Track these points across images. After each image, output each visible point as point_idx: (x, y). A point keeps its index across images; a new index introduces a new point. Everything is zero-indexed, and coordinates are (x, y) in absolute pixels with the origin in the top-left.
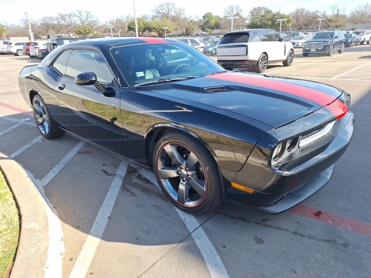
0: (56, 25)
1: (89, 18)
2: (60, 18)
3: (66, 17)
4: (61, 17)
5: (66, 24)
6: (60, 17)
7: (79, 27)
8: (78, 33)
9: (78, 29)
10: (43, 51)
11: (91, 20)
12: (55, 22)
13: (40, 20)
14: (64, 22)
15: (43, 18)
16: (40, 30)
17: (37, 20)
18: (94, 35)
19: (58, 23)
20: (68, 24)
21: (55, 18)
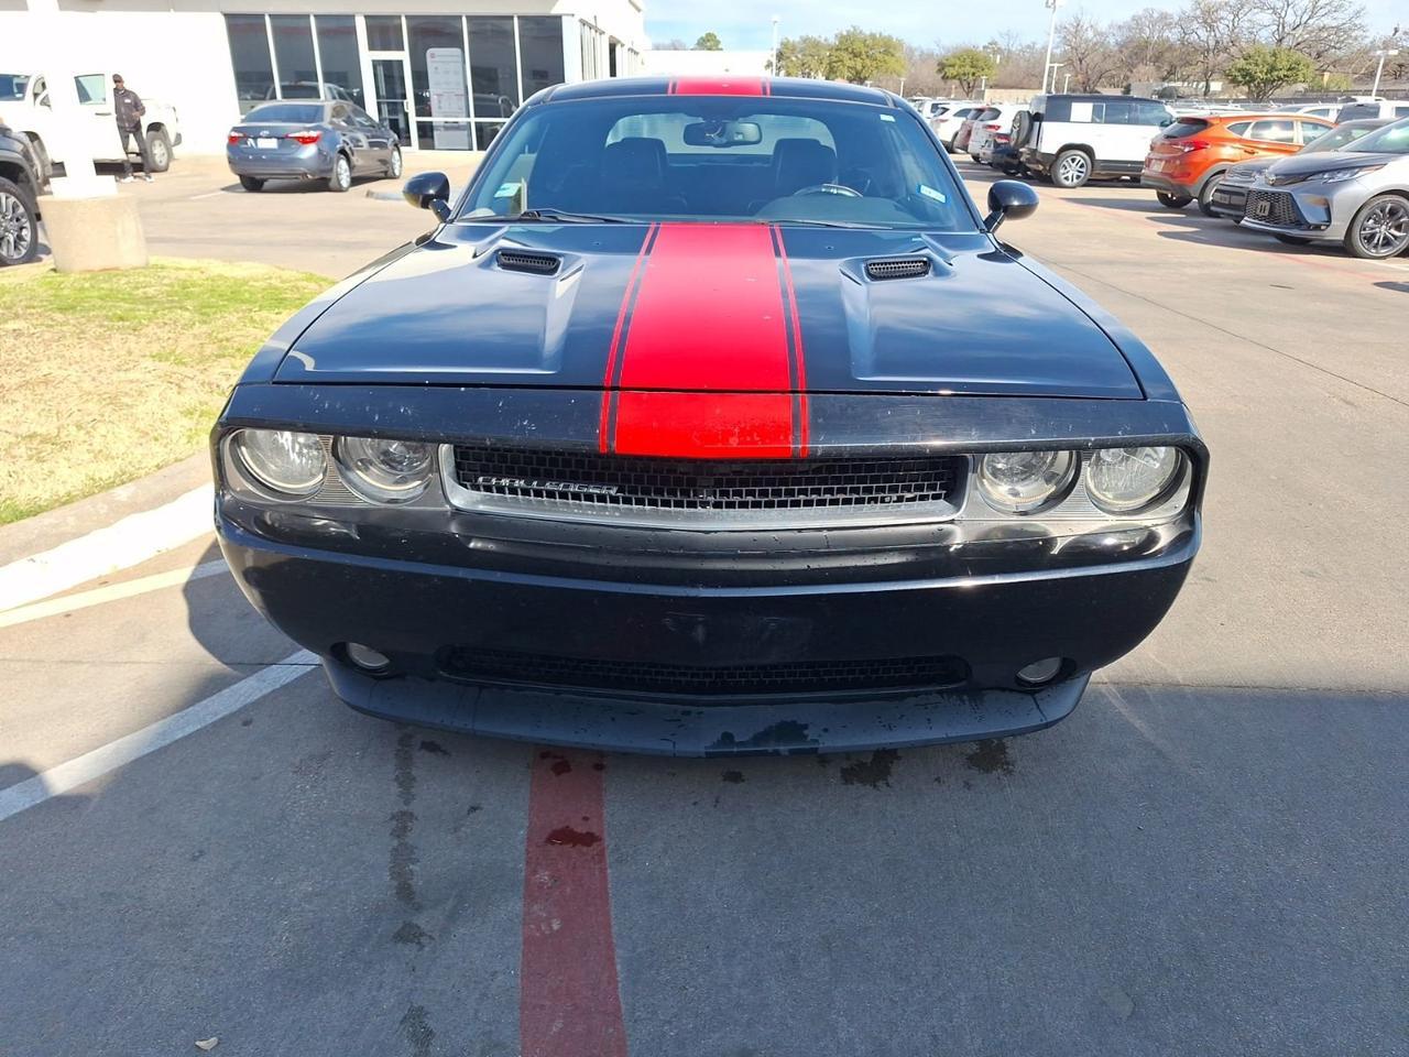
0: (1171, 48)
1: (1323, 12)
2: (1196, 18)
3: (1222, 13)
4: (1203, 13)
5: (1212, 43)
6: (1198, 12)
7: (1252, 53)
8: (1240, 79)
9: (1241, 63)
10: (999, 141)
11: (1327, 21)
12: (1173, 35)
13: (1120, 27)
14: (1203, 34)
15: (1133, 20)
16: (1108, 65)
17: (1110, 26)
18: (1312, 91)
19: (1182, 41)
20: (1217, 42)
21: (1176, 18)
